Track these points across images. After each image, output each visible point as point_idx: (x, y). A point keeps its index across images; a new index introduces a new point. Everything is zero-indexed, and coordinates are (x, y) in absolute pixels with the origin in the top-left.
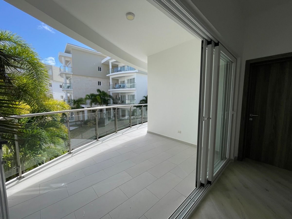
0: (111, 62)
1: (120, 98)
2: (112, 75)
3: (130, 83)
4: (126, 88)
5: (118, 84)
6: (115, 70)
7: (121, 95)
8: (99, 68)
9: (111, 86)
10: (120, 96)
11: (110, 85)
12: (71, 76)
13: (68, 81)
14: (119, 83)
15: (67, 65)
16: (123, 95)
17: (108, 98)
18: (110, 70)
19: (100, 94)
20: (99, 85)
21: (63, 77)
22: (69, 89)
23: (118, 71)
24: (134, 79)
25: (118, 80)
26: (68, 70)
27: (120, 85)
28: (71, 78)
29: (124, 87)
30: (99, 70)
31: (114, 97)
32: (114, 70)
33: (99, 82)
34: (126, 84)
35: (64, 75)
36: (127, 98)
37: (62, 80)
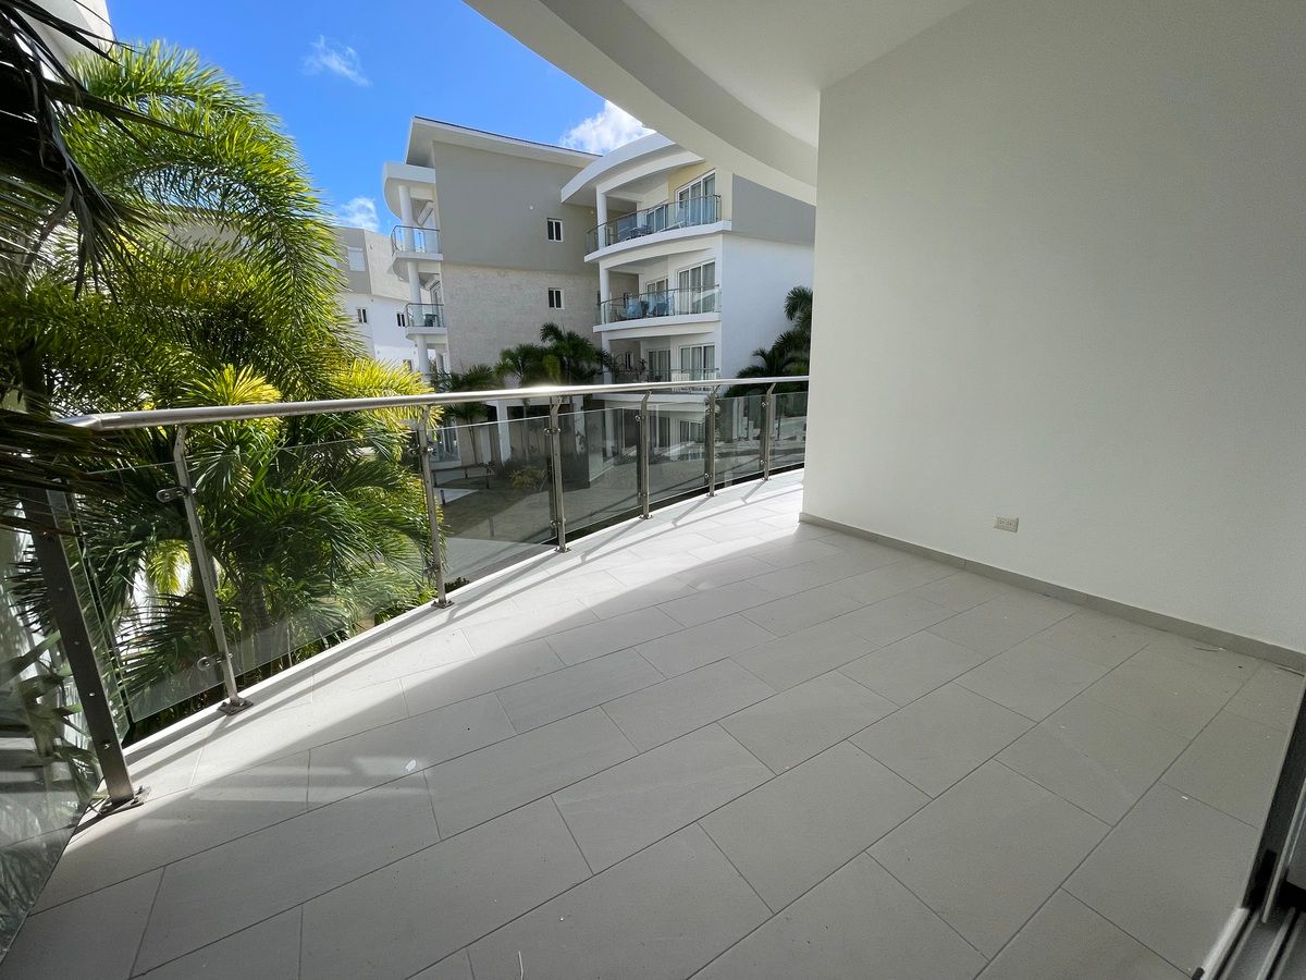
0: (601, 190)
1: (647, 366)
2: (611, 255)
3: (693, 290)
4: (671, 312)
5: (636, 295)
6: (623, 227)
7: (651, 348)
8: (550, 224)
9: (605, 310)
10: (644, 356)
11: (599, 304)
12: (438, 269)
13: (426, 297)
14: (642, 289)
15: (420, 221)
16: (659, 347)
17: (595, 366)
18: (601, 231)
19: (557, 348)
20: (551, 305)
21: (406, 279)
22: (433, 330)
23: (635, 235)
24: (710, 266)
25: (637, 276)
26: (424, 245)
27: (642, 303)
28: (437, 278)
29: (661, 310)
30: (551, 237)
31: (619, 361)
32: (615, 231)
33: (551, 293)
34: (670, 294)
35: (410, 268)
36: (675, 361)
37: (405, 291)
